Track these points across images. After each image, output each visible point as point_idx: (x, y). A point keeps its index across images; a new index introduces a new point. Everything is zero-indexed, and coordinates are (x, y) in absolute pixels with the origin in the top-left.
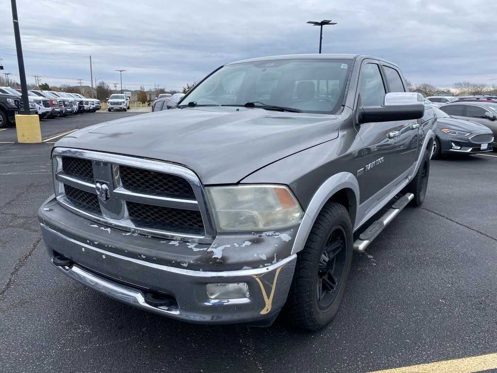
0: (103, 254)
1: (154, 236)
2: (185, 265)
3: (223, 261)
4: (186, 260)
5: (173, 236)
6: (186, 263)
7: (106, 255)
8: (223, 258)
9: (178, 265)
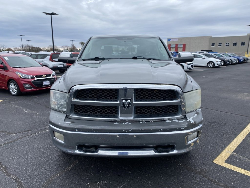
0: (134, 135)
1: (154, 121)
2: (183, 129)
3: (195, 123)
4: (183, 126)
5: (164, 119)
6: (183, 128)
7: (136, 135)
8: (195, 122)
9: (180, 129)
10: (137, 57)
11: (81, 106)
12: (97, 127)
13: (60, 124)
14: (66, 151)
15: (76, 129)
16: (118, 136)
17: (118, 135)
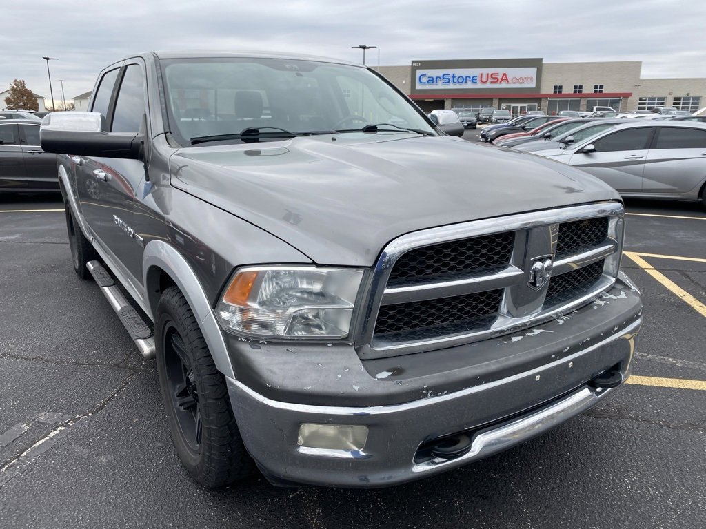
10: (379, 128)
11: (399, 308)
12: (487, 365)
13: (357, 388)
14: (364, 483)
15: (428, 389)
16: (539, 376)
17: (537, 374)
